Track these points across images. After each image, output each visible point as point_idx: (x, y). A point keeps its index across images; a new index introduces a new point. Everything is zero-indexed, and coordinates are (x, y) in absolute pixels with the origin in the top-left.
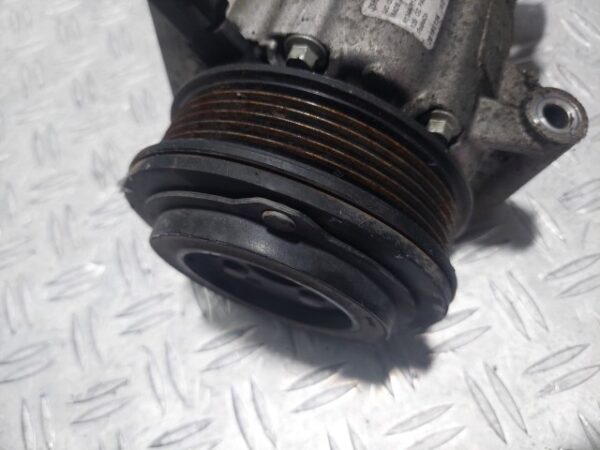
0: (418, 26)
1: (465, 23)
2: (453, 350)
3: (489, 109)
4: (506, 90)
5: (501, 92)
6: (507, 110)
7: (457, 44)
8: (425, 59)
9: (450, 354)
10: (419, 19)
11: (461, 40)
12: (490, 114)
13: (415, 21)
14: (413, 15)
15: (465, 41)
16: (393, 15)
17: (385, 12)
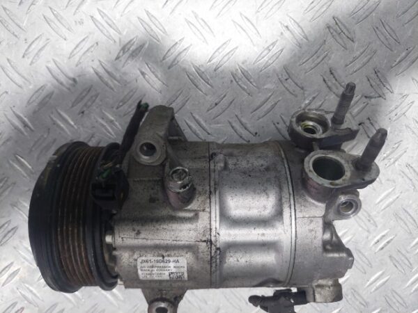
16: (142, 270)
17: (141, 267)
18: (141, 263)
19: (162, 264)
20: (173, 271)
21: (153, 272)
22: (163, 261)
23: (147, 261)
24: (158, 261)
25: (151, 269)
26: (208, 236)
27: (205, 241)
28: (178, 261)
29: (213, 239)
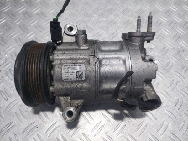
0: (65, 76)
1: (76, 86)
2: (39, 118)
3: (67, 99)
4: (74, 102)
5: (73, 101)
6: (69, 103)
7: (70, 85)
8: (60, 80)
9: (39, 117)
10: (67, 75)
11: (71, 86)
12: (66, 100)
13: (65, 75)
14: (67, 74)
15: (72, 87)
16: (64, 70)
17: (64, 68)
18: (64, 66)
19: (73, 67)
20: (78, 70)
21: (69, 71)
22: (74, 66)
23: (67, 66)
24: (72, 66)
25: (68, 69)
26: (93, 54)
27: (92, 56)
28: (81, 65)
29: (96, 55)
